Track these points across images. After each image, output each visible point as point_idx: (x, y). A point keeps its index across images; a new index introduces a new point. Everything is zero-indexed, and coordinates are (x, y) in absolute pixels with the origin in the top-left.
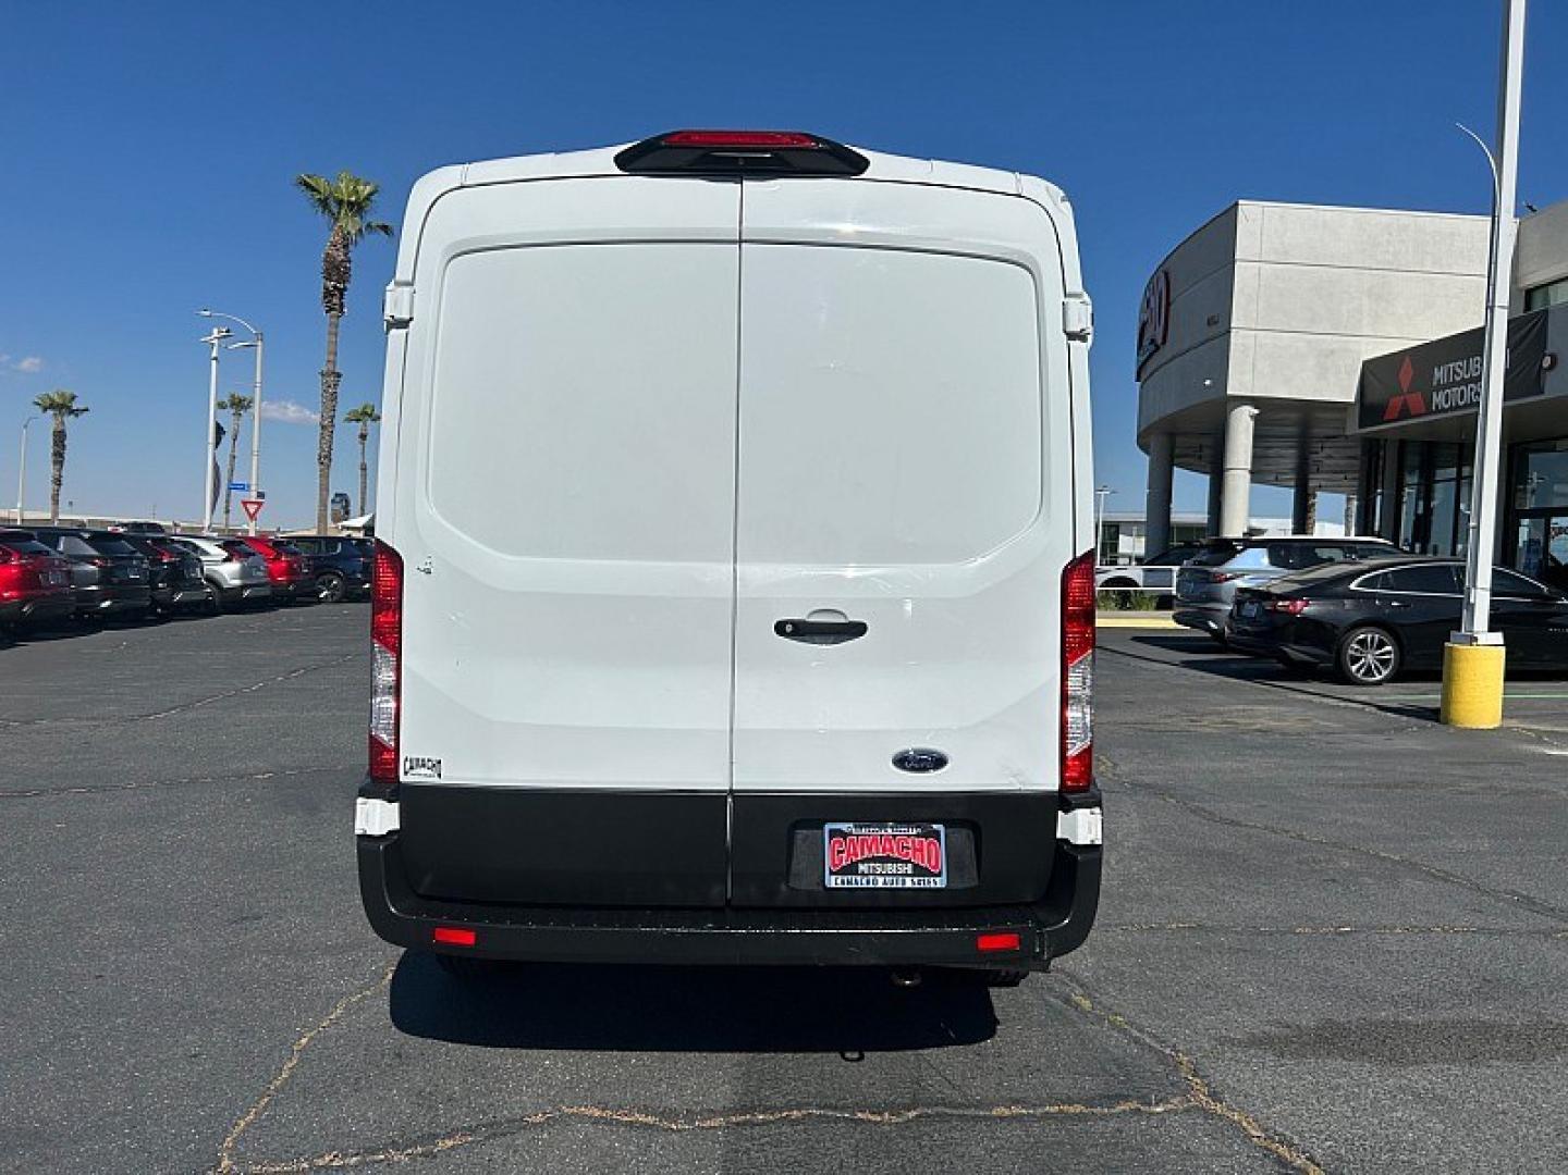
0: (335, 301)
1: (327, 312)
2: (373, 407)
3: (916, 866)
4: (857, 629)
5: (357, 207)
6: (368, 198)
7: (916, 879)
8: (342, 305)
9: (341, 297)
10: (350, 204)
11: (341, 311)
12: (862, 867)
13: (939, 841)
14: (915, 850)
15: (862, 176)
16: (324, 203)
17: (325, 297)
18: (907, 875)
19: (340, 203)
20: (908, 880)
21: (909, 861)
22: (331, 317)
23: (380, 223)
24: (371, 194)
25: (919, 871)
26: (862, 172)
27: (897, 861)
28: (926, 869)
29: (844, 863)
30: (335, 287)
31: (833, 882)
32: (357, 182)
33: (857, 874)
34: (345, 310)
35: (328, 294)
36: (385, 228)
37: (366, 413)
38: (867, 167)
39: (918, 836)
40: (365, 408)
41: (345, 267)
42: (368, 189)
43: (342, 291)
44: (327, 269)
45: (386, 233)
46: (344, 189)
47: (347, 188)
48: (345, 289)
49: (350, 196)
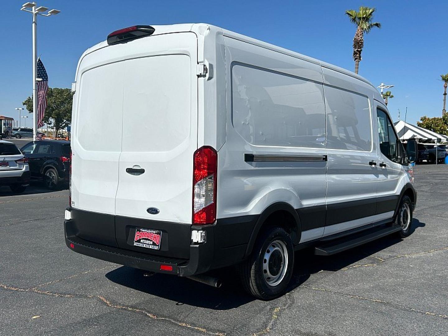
0: (358, 55)
1: (355, 60)
2: (390, 92)
3: (153, 242)
4: (142, 171)
5: (366, 19)
6: (371, 14)
7: (152, 246)
8: (360, 57)
9: (360, 54)
10: (364, 18)
11: (360, 59)
12: (142, 241)
13: (160, 236)
14: (154, 238)
15: (152, 35)
16: (354, 20)
17: (354, 55)
18: (151, 245)
19: (360, 18)
20: (151, 246)
21: (152, 241)
22: (356, 62)
23: (375, 23)
24: (372, 12)
25: (154, 244)
26: (152, 33)
27: (149, 240)
28: (155, 243)
29: (138, 239)
30: (357, 50)
31: (135, 244)
32: (366, 9)
33: (140, 243)
34: (361, 58)
35: (355, 53)
36: (377, 25)
37: (387, 95)
38: (154, 31)
39: (156, 233)
40: (387, 93)
41: (361, 43)
42: (371, 11)
43: (360, 52)
44: (355, 44)
45: (378, 27)
46: (361, 13)
47: (363, 12)
48: (361, 50)
49: (363, 15)
